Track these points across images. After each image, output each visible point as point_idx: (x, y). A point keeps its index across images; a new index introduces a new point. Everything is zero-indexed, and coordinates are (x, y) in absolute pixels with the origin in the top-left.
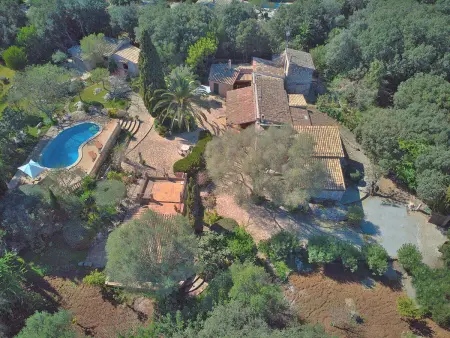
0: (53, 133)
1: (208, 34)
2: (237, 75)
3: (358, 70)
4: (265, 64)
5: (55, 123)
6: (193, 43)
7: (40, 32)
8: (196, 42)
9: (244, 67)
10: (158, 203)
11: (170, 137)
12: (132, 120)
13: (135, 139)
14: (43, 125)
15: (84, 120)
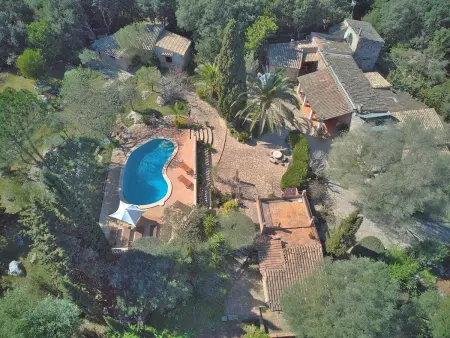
0: (119, 158)
1: (266, 11)
2: (301, 55)
3: (422, 38)
4: (328, 39)
5: (117, 145)
6: (251, 23)
7: (57, 28)
8: (253, 22)
9: (306, 46)
10: (284, 230)
11: (251, 142)
12: (201, 127)
13: (215, 151)
14: (102, 149)
15: (149, 136)
